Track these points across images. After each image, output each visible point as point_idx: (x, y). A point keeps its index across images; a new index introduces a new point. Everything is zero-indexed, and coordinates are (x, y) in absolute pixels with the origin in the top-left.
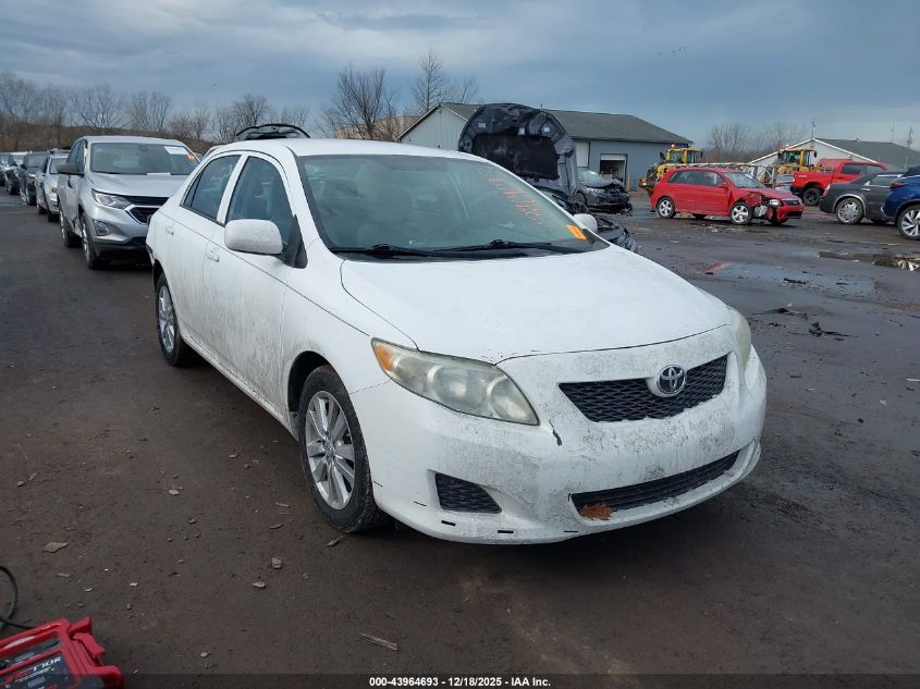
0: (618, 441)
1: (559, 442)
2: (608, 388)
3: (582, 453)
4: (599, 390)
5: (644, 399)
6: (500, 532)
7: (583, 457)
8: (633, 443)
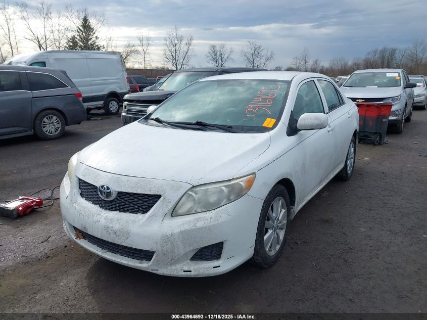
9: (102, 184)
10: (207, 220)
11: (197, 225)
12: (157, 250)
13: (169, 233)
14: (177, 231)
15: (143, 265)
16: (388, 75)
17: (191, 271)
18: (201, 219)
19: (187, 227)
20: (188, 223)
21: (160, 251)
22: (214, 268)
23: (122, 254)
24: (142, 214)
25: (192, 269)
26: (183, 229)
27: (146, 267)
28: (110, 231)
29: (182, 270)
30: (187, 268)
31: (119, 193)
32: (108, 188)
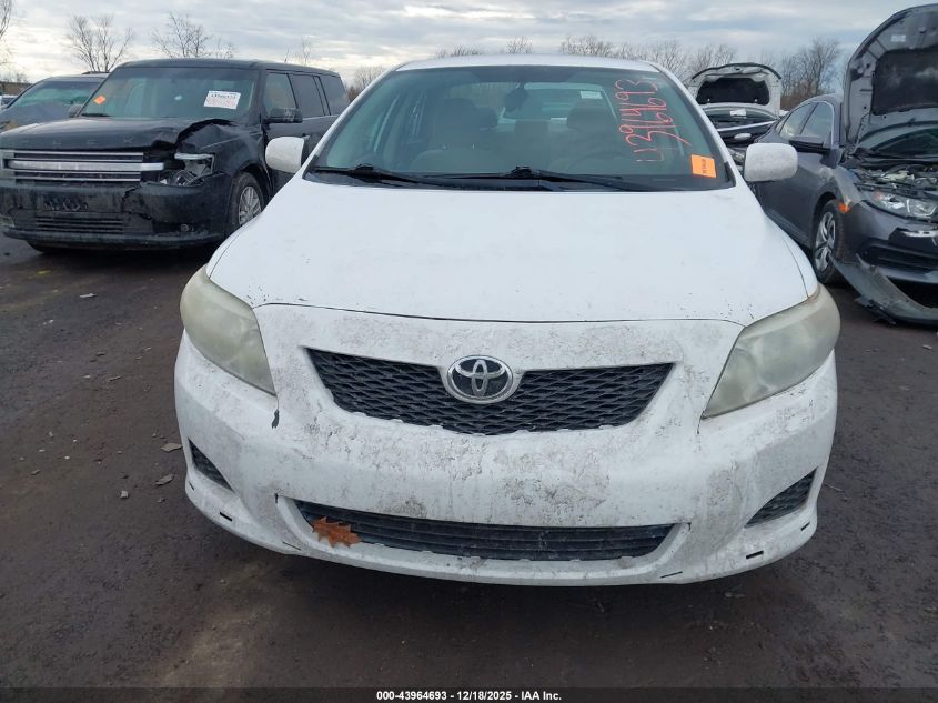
0: (356, 445)
1: (275, 424)
2: (373, 367)
3: (297, 446)
4: (360, 369)
5: (434, 397)
6: (221, 514)
7: (296, 450)
8: (377, 453)
9: (463, 355)
10: (805, 410)
11: (789, 428)
12: (696, 517)
13: (728, 465)
14: (747, 453)
15: (638, 570)
16: (585, 95)
17: (761, 553)
18: (793, 412)
19: (768, 439)
20: (766, 427)
21: (705, 517)
22: (803, 529)
23: (539, 555)
24: (614, 425)
25: (763, 546)
26: (761, 447)
27: (648, 574)
28: (528, 492)
29: (742, 554)
30: (752, 547)
31: (528, 375)
32: (493, 366)
